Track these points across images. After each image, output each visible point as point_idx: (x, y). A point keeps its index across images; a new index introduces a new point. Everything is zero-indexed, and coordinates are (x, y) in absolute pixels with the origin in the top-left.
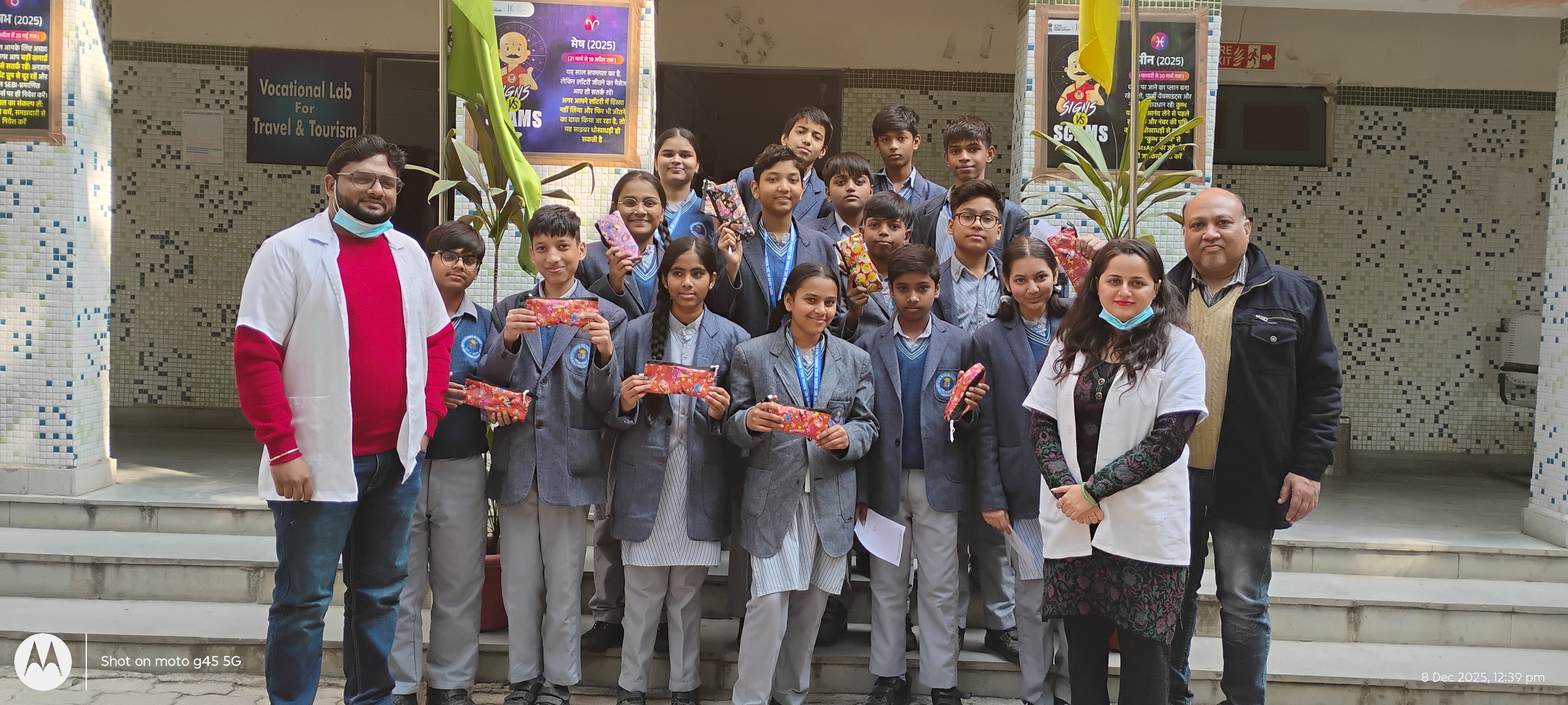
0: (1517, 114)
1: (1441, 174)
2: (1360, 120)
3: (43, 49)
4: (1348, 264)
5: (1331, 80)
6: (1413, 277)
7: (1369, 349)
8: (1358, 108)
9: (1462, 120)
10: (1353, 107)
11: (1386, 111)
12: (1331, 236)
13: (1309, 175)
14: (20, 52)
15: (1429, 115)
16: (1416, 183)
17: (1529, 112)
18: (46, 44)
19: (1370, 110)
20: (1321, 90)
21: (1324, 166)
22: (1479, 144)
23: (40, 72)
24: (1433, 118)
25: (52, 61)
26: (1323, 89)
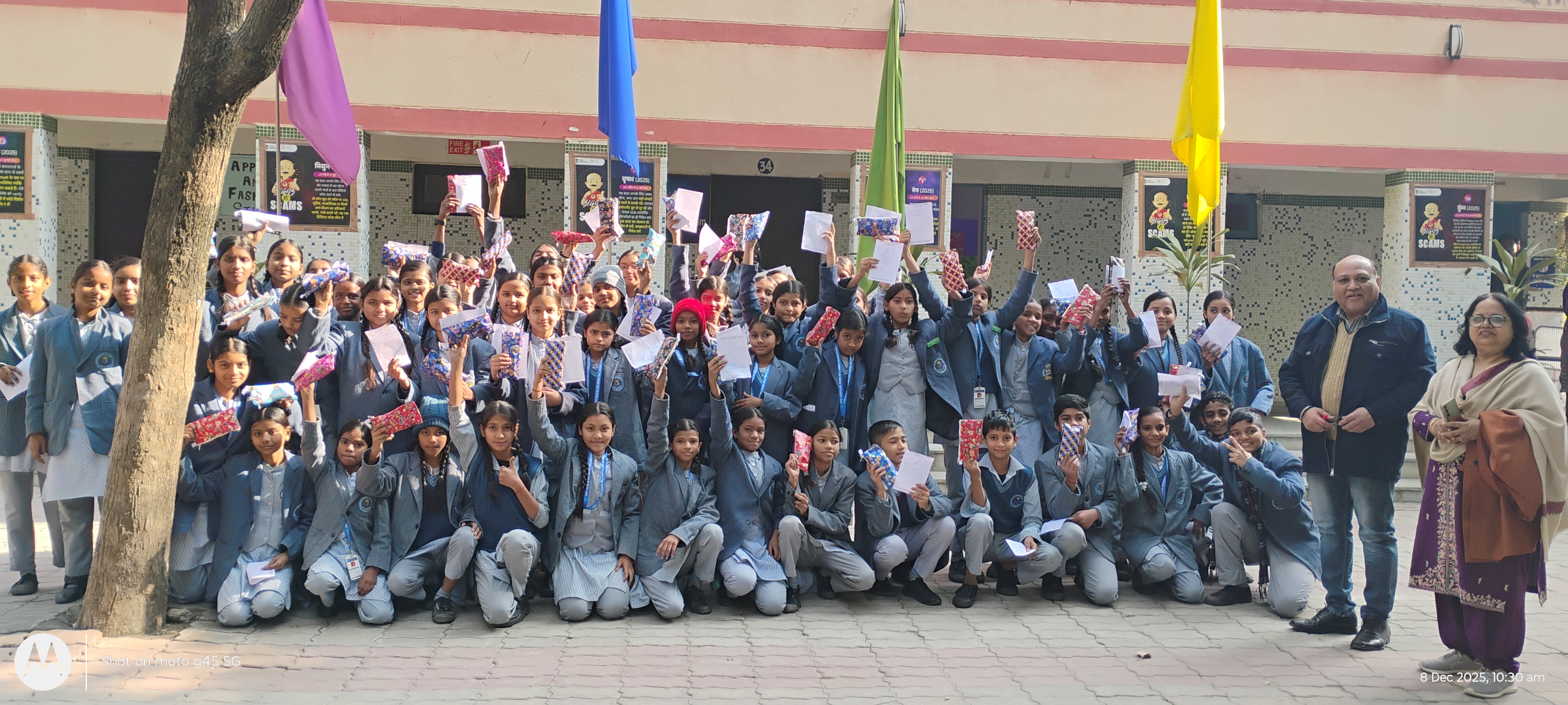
0: (1362, 210)
1: (1321, 244)
2: (1276, 214)
3: (650, 194)
4: (1271, 295)
5: (1260, 191)
6: (1306, 303)
7: (1283, 344)
8: (1274, 207)
9: (1331, 213)
10: (1272, 206)
11: (1290, 208)
12: (1261, 279)
13: (1248, 244)
14: (638, 196)
15: (1313, 211)
16: (1307, 248)
17: (1367, 209)
18: (651, 192)
19: (1281, 208)
20: (1254, 196)
21: (1256, 239)
22: (1341, 226)
23: (648, 206)
24: (1315, 212)
25: (655, 201)
26: (1255, 195)
